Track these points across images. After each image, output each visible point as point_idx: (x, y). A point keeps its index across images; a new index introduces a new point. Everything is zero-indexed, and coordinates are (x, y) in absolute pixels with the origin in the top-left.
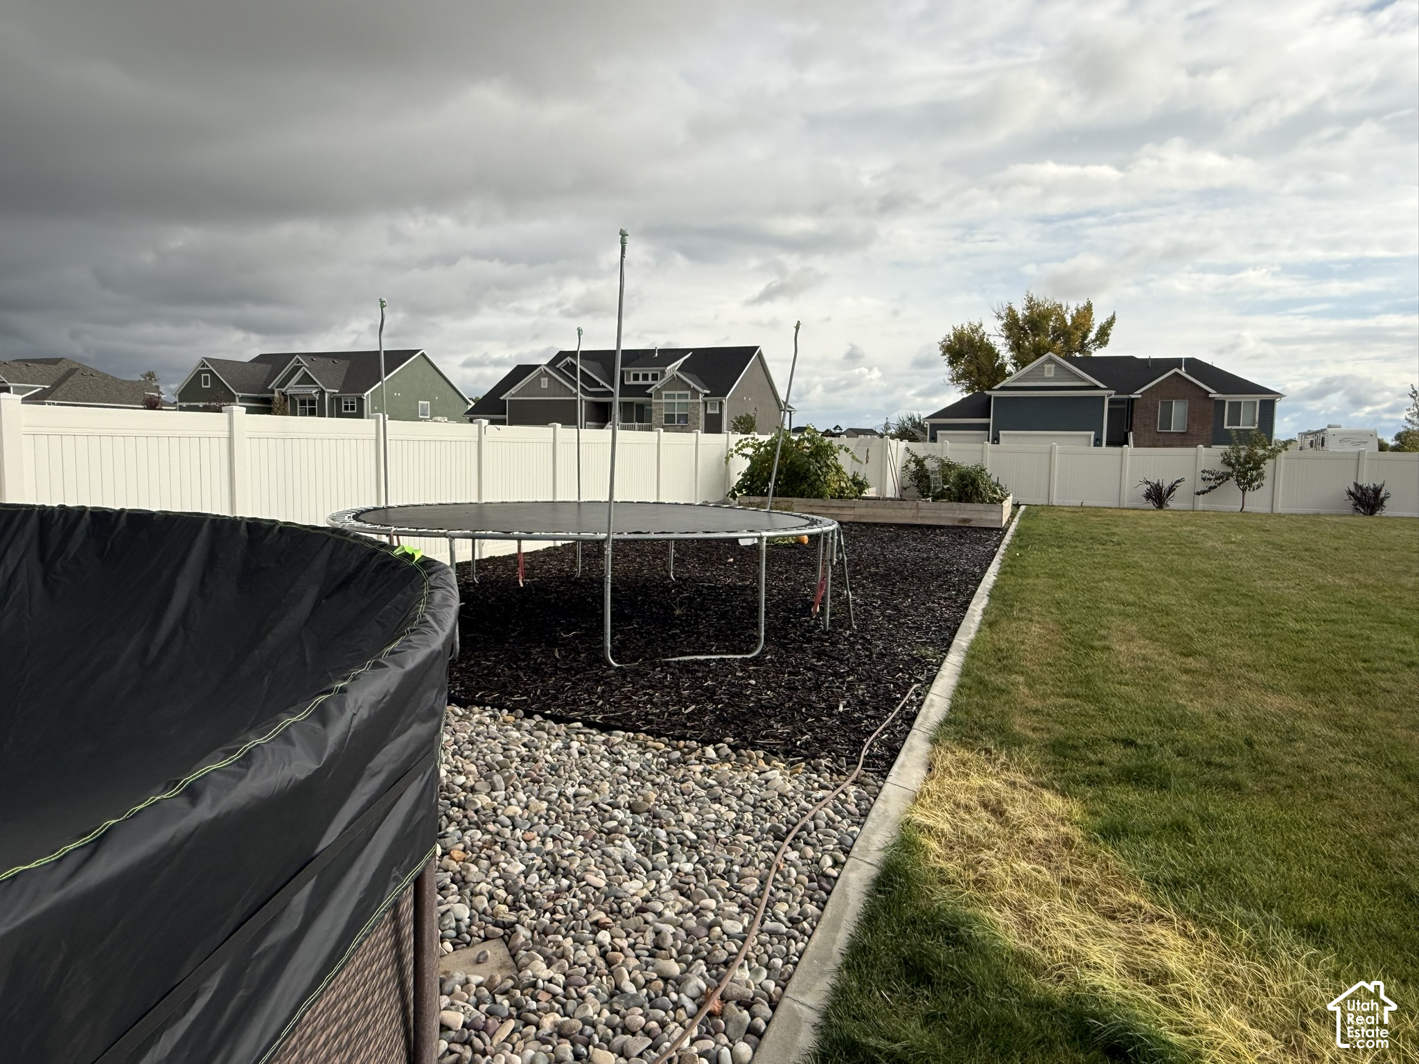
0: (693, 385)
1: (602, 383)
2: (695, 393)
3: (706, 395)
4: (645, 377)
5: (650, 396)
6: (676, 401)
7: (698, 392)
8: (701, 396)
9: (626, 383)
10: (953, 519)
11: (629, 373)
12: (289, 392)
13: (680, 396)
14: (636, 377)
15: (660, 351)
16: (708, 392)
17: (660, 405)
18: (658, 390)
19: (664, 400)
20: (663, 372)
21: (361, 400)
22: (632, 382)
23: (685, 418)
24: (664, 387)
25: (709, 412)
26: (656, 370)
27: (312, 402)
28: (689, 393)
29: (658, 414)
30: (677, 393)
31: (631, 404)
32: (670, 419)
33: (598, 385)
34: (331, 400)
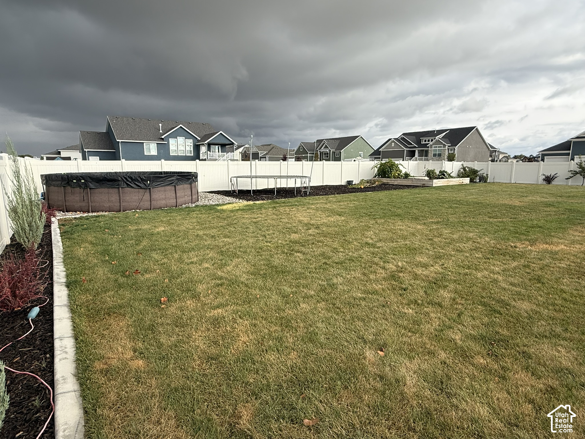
0: (444, 143)
1: (413, 143)
2: (444, 146)
3: (449, 146)
4: (429, 141)
5: (428, 147)
6: (437, 149)
7: (446, 145)
8: (446, 147)
9: (422, 143)
10: (420, 184)
11: (423, 139)
12: (321, 151)
13: (439, 147)
14: (425, 141)
15: (437, 131)
16: (450, 145)
17: (432, 150)
18: (431, 145)
19: (433, 149)
20: (435, 139)
21: (340, 153)
22: (424, 143)
23: (440, 155)
24: (433, 144)
25: (450, 152)
26: (433, 138)
27: (327, 154)
28: (442, 146)
29: (431, 154)
30: (438, 146)
31: (423, 150)
32: (435, 155)
33: (411, 144)
34: (332, 153)
